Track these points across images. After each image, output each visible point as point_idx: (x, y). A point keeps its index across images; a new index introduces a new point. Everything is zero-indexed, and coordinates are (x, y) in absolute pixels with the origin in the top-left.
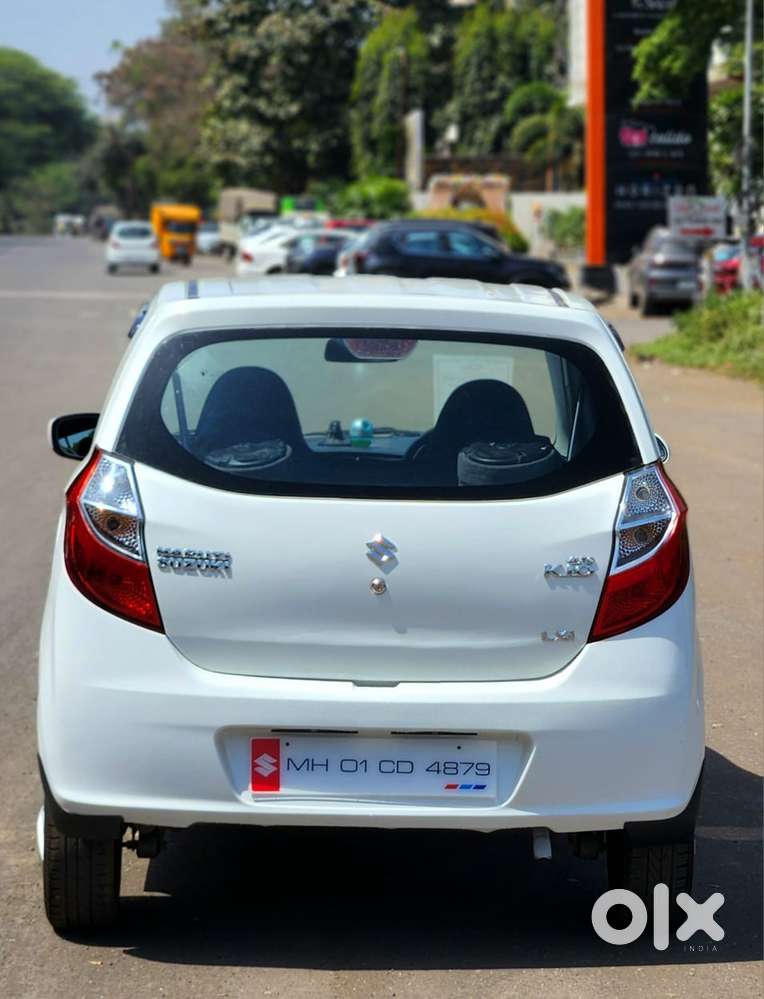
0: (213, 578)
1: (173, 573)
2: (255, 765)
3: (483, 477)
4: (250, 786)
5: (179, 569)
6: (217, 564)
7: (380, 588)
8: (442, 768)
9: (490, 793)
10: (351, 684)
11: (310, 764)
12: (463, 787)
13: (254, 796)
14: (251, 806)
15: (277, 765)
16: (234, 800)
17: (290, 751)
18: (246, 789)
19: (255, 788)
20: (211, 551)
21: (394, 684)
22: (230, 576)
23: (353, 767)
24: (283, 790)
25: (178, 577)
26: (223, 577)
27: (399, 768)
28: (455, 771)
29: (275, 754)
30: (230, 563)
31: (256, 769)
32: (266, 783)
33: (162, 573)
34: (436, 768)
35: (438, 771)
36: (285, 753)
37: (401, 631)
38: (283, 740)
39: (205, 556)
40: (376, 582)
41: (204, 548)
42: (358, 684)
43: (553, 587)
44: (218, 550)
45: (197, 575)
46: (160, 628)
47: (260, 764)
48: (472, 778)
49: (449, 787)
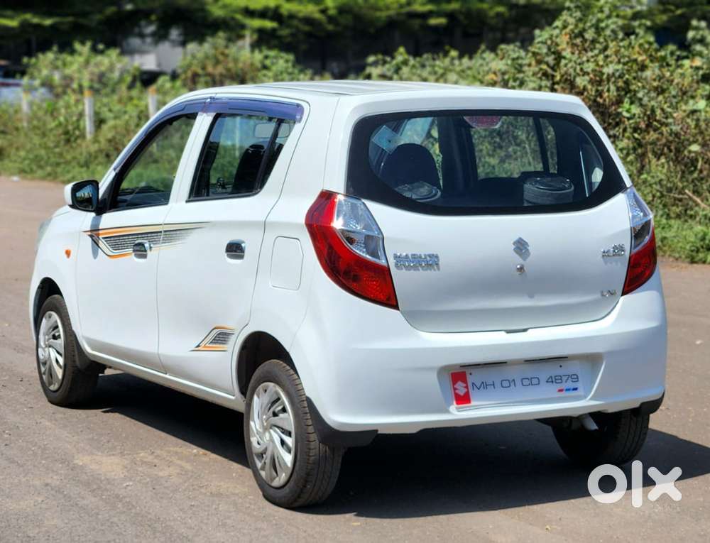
0: (429, 271)
1: (404, 270)
2: (455, 389)
3: (550, 198)
4: (455, 402)
5: (408, 268)
6: (431, 262)
7: (521, 269)
8: (554, 380)
9: (580, 392)
10: (503, 332)
11: (485, 385)
12: (567, 390)
13: (457, 408)
14: (457, 415)
15: (467, 387)
16: (447, 412)
17: (473, 378)
18: (452, 404)
19: (458, 403)
20: (427, 253)
21: (525, 330)
22: (439, 269)
23: (508, 384)
24: (473, 403)
25: (408, 272)
26: (435, 270)
27: (531, 382)
28: (560, 381)
29: (465, 381)
30: (438, 260)
31: (457, 391)
32: (463, 399)
33: (398, 271)
34: (551, 380)
35: (552, 382)
36: (470, 379)
37: (531, 296)
38: (468, 371)
39: (423, 257)
40: (518, 267)
41: (422, 252)
42: (508, 332)
43: (606, 263)
44: (431, 253)
45: (419, 270)
46: (396, 307)
47: (458, 388)
48: (570, 385)
49: (561, 390)
